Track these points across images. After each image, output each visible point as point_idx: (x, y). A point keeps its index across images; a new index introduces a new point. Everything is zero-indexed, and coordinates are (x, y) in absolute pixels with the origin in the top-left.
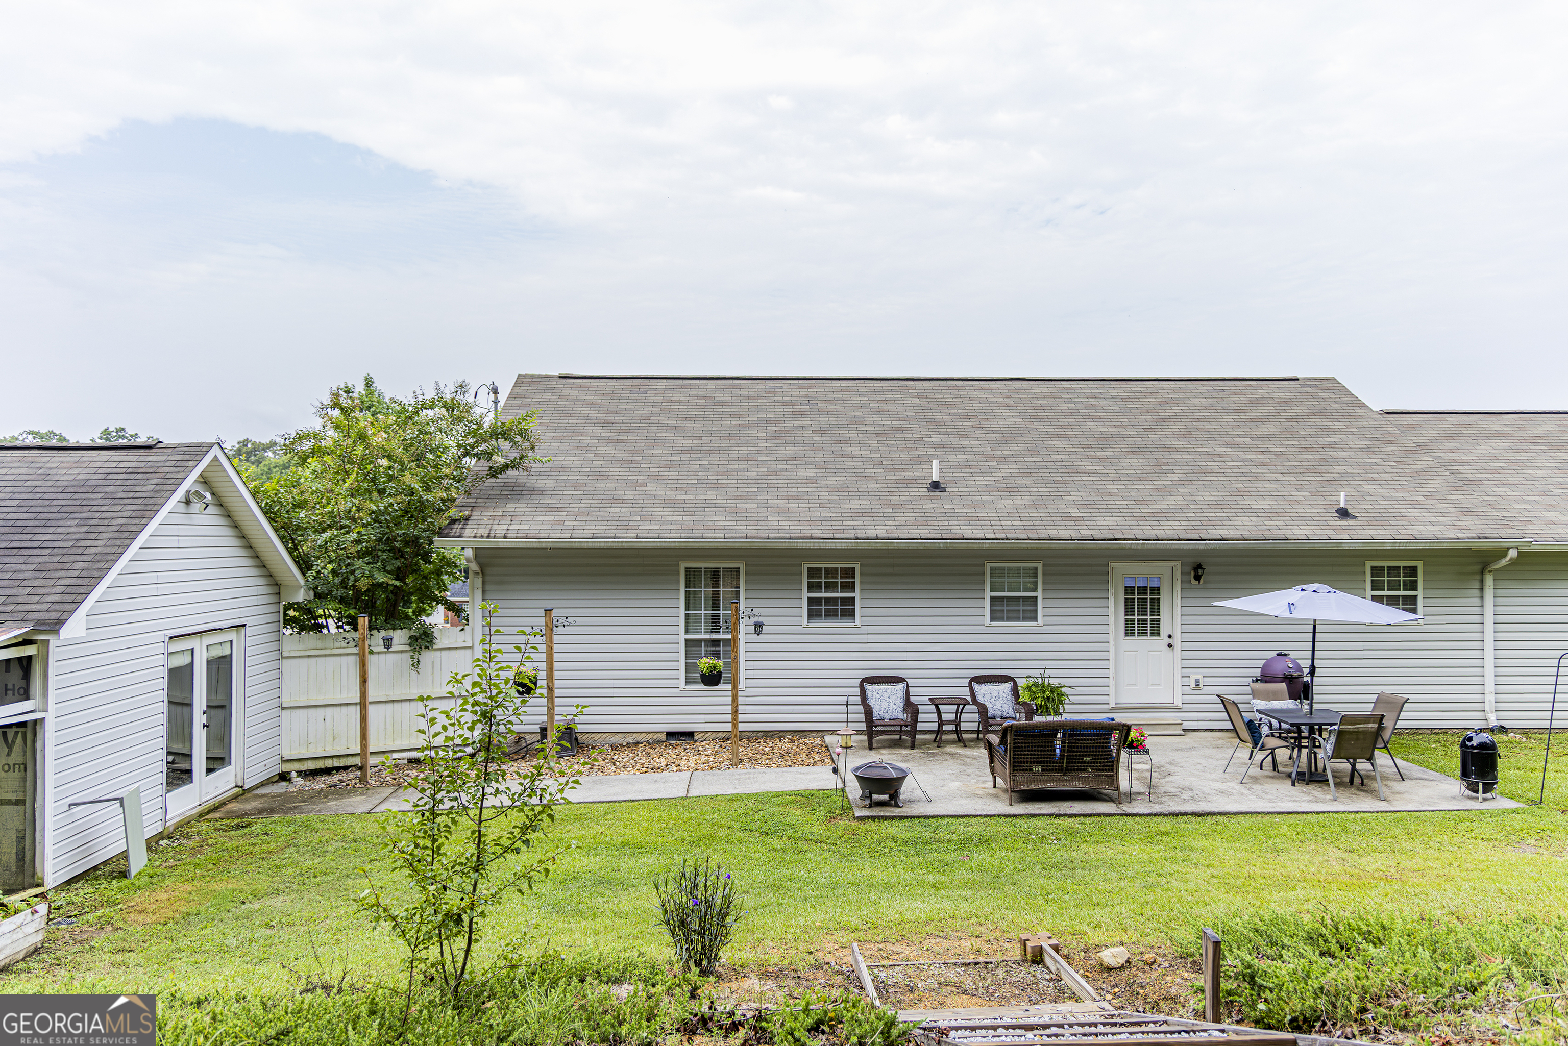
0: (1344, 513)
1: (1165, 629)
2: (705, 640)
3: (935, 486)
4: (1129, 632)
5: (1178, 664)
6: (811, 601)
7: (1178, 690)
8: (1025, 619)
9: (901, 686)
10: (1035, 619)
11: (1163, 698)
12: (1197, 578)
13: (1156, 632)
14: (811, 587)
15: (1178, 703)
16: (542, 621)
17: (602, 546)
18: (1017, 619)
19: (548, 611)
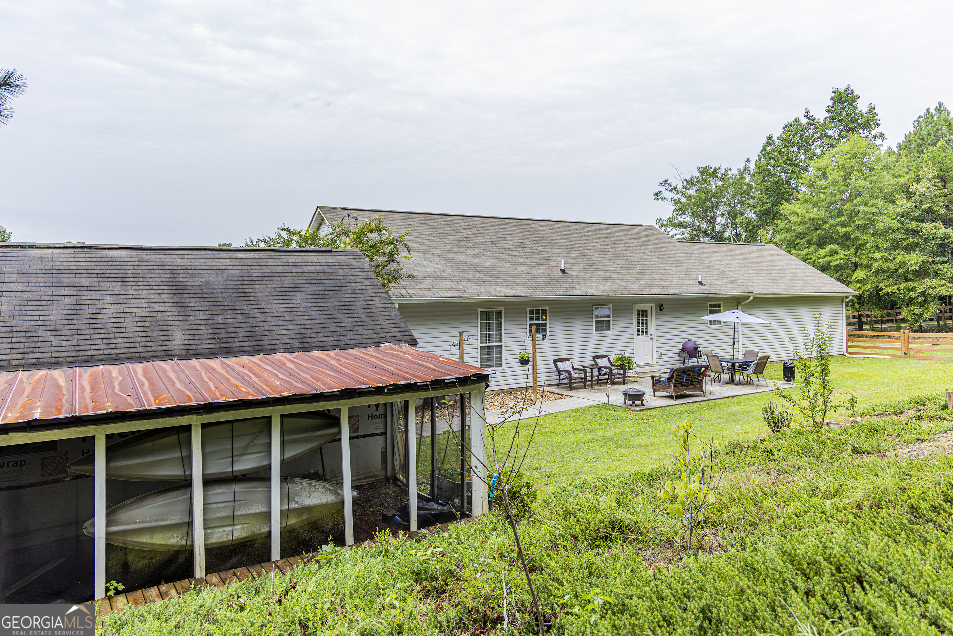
0: (701, 283)
1: (649, 332)
2: (496, 346)
3: (563, 271)
4: (638, 334)
5: (655, 346)
6: (531, 325)
7: (655, 357)
8: (606, 330)
9: (569, 362)
10: (609, 330)
11: (650, 361)
12: (661, 310)
13: (647, 334)
14: (531, 319)
15: (655, 362)
16: (458, 339)
17: (457, 301)
18: (603, 330)
19: (461, 333)
